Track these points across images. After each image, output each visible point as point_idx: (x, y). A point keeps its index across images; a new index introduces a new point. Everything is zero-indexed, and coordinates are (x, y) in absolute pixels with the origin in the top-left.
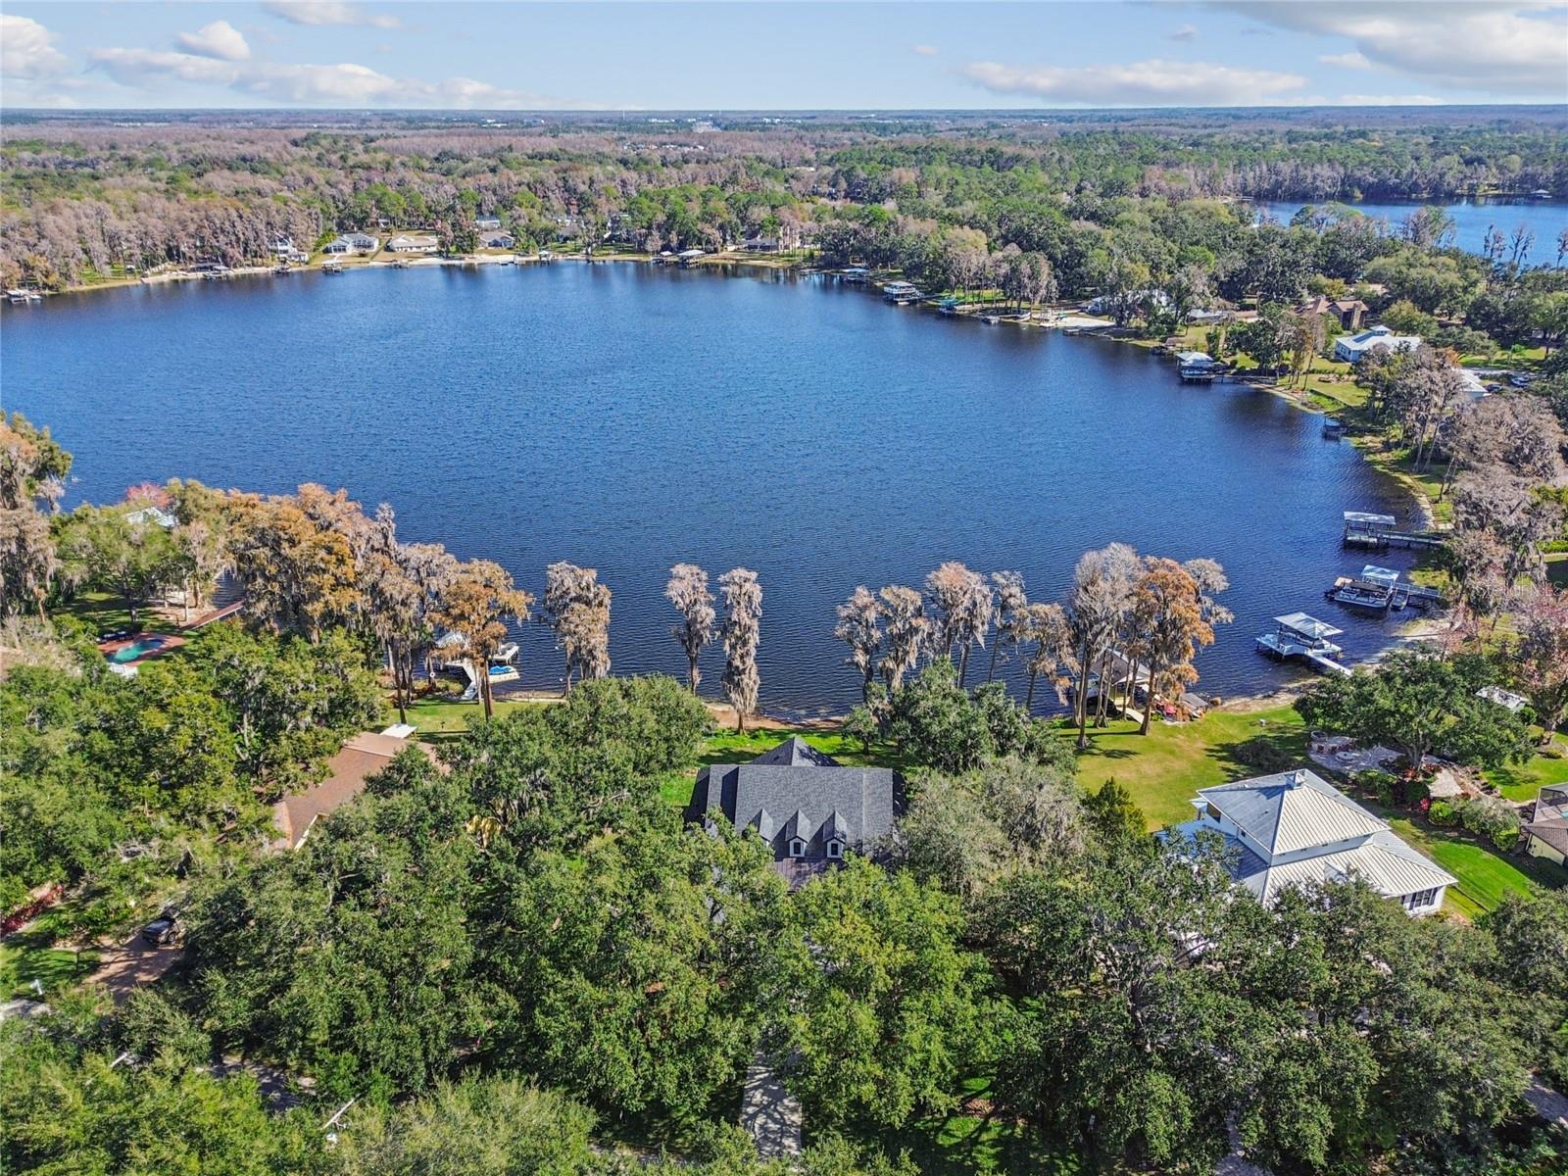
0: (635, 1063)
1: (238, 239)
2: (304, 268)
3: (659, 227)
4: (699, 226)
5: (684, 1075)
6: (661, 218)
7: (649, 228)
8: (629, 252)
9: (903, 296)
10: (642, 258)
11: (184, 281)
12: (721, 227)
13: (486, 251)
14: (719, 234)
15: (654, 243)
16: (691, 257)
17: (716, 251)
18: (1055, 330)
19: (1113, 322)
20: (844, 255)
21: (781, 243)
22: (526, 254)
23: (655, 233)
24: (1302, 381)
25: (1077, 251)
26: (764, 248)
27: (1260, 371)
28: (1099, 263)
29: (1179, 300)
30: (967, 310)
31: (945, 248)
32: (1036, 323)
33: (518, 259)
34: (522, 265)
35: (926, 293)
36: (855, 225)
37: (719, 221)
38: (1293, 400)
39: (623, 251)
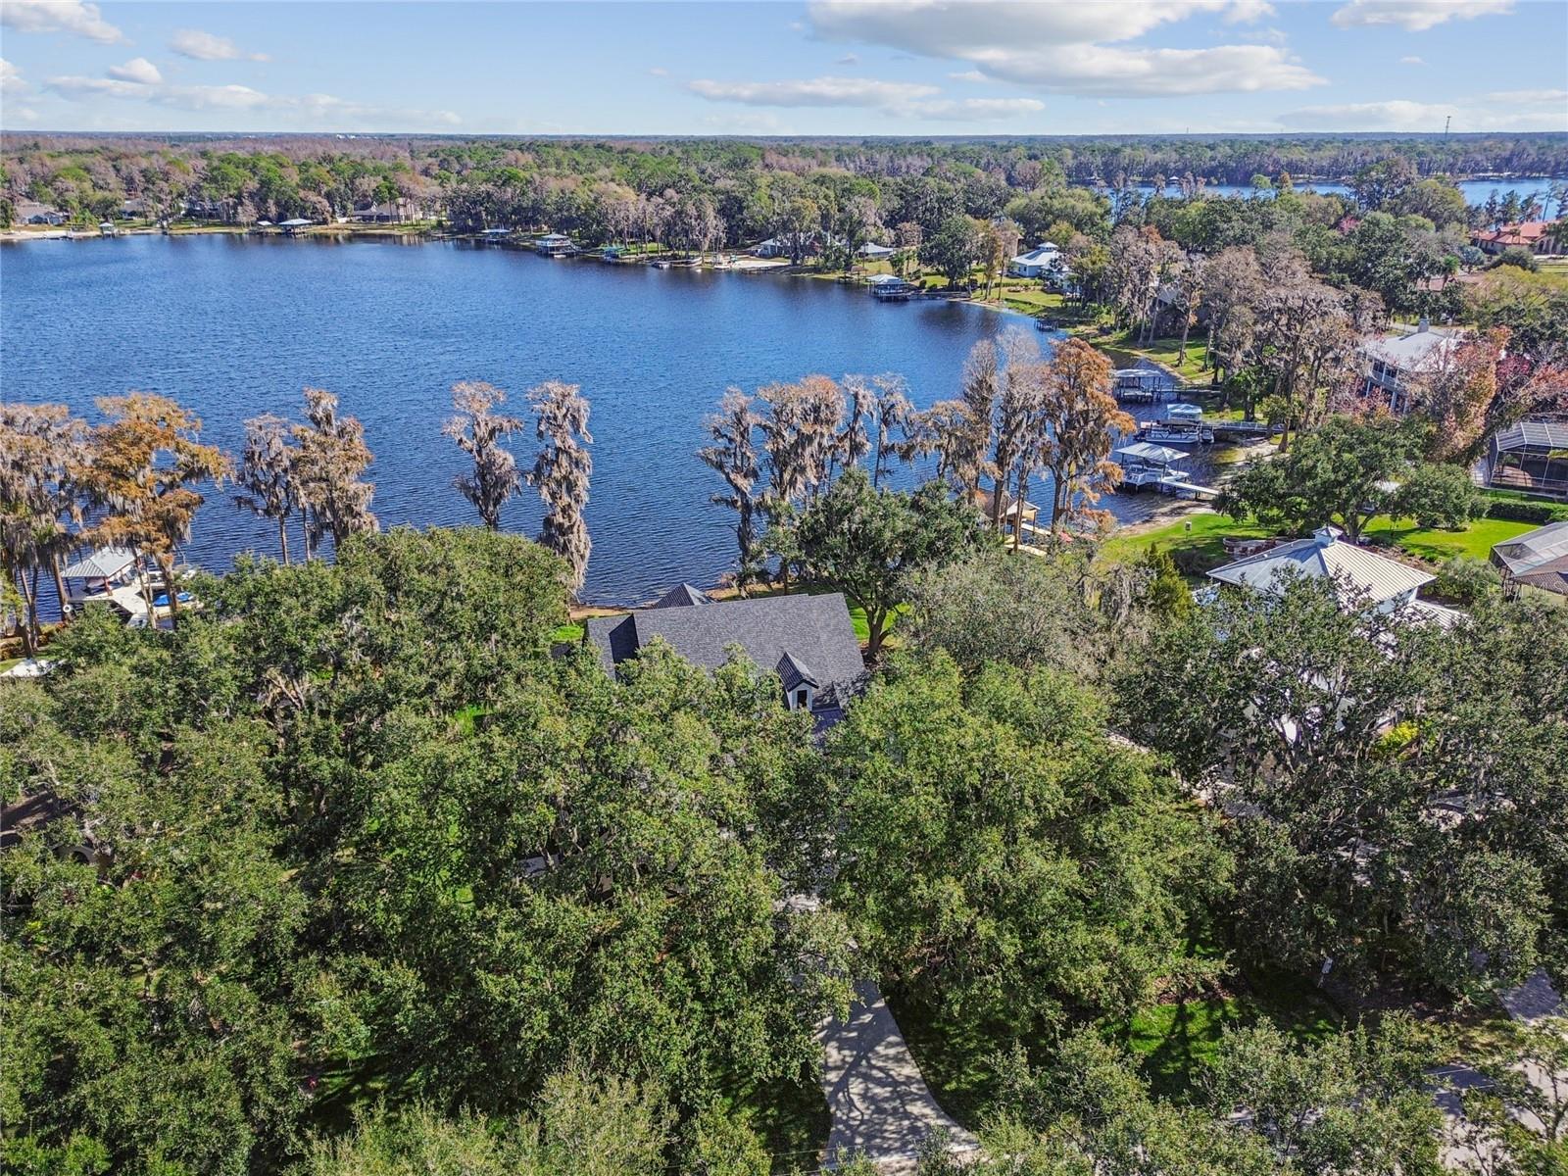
3: (251, 195)
4: (302, 193)
6: (253, 185)
7: (239, 197)
8: (215, 225)
9: (558, 249)
10: (235, 230)
12: (329, 196)
13: (26, 227)
14: (326, 203)
15: (247, 213)
16: (297, 226)
17: (325, 222)
18: (729, 272)
19: (789, 262)
20: (477, 218)
21: (402, 211)
22: (81, 228)
23: (246, 202)
24: (995, 293)
25: (735, 198)
26: (381, 218)
27: (952, 288)
28: (762, 206)
29: (851, 234)
30: (632, 259)
31: (596, 200)
32: (708, 266)
33: (72, 234)
34: (79, 240)
35: (583, 247)
36: (489, 187)
37: (325, 189)
38: (992, 307)
39: (208, 225)
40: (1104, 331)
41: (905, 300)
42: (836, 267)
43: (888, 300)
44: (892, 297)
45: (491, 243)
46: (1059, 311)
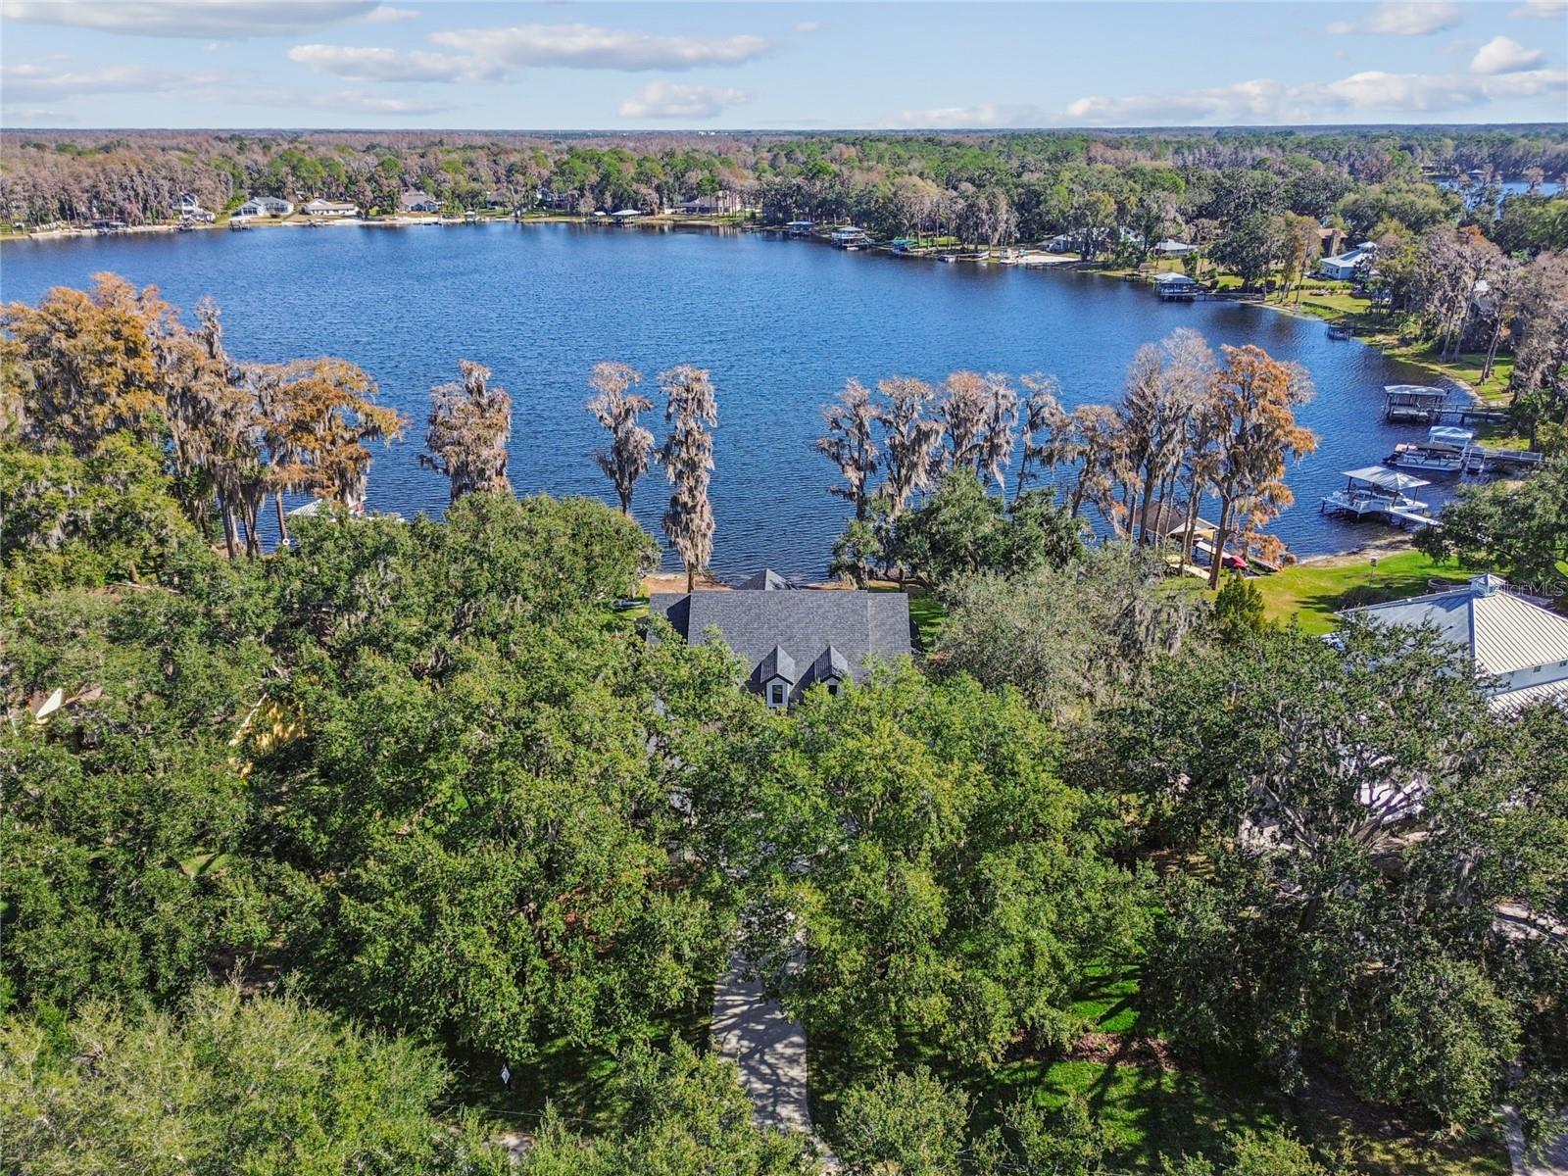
0: (520, 979)
1: (137, 195)
2: (209, 226)
3: (592, 188)
4: (635, 187)
5: (606, 994)
6: (594, 179)
7: (581, 189)
8: (560, 215)
9: (852, 241)
10: (575, 220)
11: (78, 237)
12: (658, 189)
13: (408, 214)
14: (655, 196)
15: (586, 205)
16: (626, 217)
17: (652, 213)
18: (1016, 266)
19: (1078, 258)
20: (787, 211)
21: (720, 203)
22: (451, 216)
23: (587, 194)
24: (1292, 296)
25: (1035, 191)
26: (704, 210)
27: (1245, 290)
28: (1059, 201)
29: (1148, 229)
30: (921, 252)
31: (895, 194)
32: (995, 261)
33: (442, 221)
34: (447, 226)
35: (876, 240)
36: (799, 180)
37: (656, 182)
38: (1287, 311)
39: (555, 215)
40: (1405, 342)
41: (1189, 300)
42: (1127, 264)
43: (1171, 299)
44: (1178, 297)
45: (794, 235)
46: (1360, 317)
